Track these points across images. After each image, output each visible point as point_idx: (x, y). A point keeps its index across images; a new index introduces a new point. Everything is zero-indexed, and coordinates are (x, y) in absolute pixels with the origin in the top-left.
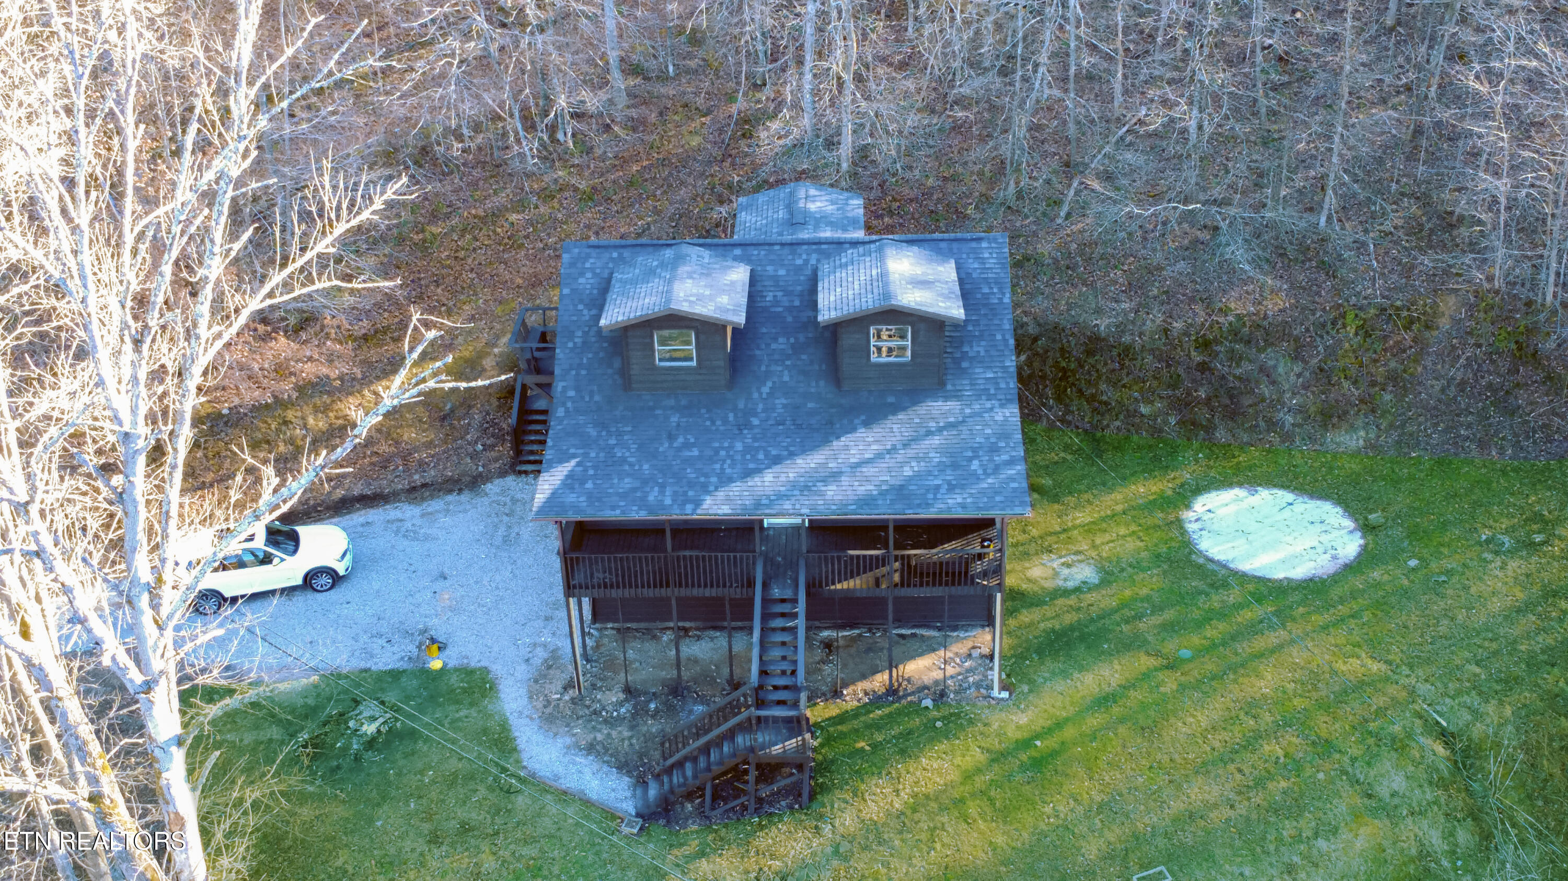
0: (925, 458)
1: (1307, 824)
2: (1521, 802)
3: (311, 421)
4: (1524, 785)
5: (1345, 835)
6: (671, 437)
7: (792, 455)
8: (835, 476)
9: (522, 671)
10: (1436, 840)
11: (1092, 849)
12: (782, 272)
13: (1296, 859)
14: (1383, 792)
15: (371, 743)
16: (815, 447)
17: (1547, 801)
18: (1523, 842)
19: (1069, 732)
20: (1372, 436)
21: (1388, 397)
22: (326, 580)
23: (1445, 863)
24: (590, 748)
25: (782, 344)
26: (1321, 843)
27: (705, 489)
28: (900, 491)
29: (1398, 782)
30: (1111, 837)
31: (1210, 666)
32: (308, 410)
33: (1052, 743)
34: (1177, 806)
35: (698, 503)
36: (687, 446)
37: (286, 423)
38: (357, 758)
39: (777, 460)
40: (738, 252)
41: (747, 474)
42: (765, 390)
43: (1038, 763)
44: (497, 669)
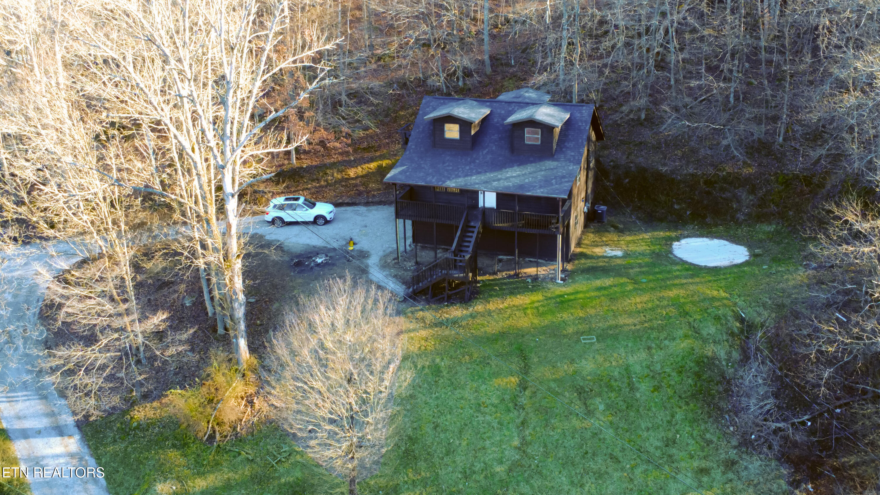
0: (536, 177)
1: (663, 335)
2: (767, 348)
3: (335, 174)
4: (771, 342)
5: (678, 341)
6: (444, 163)
7: (486, 172)
8: (499, 180)
9: (381, 253)
10: (722, 354)
11: (570, 330)
12: (503, 112)
13: (653, 345)
14: (704, 333)
15: (318, 265)
16: (495, 171)
17: (779, 349)
18: (763, 363)
19: (581, 295)
20: (779, 228)
21: (791, 213)
22: (321, 221)
23: (724, 363)
24: (395, 276)
25: (496, 137)
26: (667, 342)
27: (449, 179)
28: (521, 187)
29: (712, 330)
30: (580, 327)
31: (651, 285)
32: (335, 170)
33: (572, 297)
34: (612, 322)
35: (444, 182)
36: (448, 166)
37: (326, 174)
38: (312, 268)
39: (479, 173)
40: (488, 104)
41: (467, 176)
42: (485, 152)
43: (562, 302)
44: (372, 252)
